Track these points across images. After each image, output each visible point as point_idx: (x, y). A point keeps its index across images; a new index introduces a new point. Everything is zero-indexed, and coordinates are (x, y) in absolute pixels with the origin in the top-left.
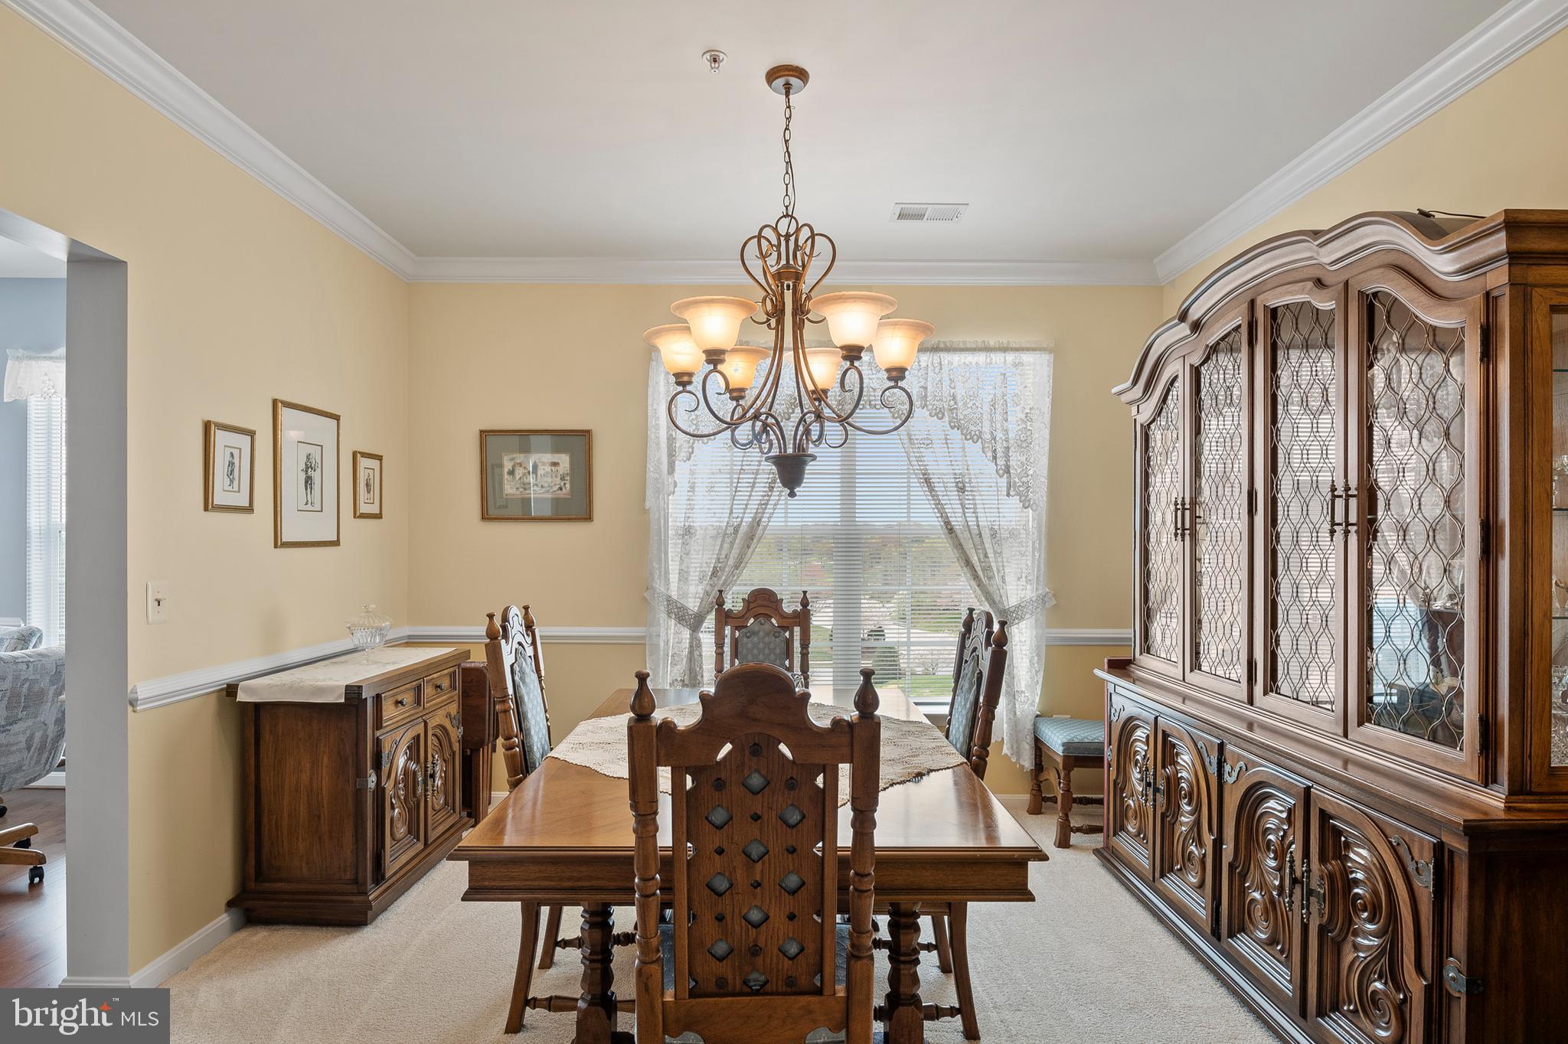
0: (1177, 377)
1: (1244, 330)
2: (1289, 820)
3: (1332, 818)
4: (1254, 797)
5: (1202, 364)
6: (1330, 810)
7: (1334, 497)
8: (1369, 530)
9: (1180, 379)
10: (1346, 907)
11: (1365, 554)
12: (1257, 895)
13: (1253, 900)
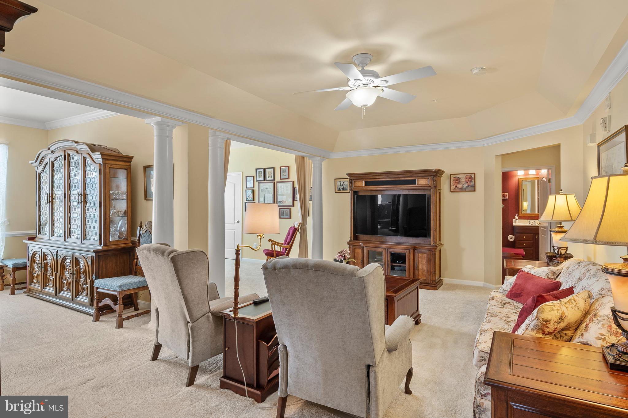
0: (48, 163)
1: (63, 156)
2: (70, 262)
3: (77, 258)
4: (64, 259)
5: (55, 161)
6: (77, 257)
7: (79, 196)
8: (85, 203)
9: (49, 163)
10: (79, 274)
11: (85, 207)
12: (65, 281)
13: (64, 282)
